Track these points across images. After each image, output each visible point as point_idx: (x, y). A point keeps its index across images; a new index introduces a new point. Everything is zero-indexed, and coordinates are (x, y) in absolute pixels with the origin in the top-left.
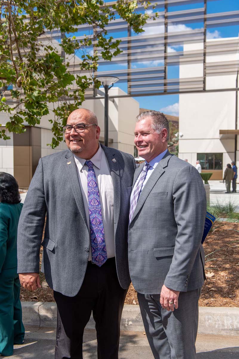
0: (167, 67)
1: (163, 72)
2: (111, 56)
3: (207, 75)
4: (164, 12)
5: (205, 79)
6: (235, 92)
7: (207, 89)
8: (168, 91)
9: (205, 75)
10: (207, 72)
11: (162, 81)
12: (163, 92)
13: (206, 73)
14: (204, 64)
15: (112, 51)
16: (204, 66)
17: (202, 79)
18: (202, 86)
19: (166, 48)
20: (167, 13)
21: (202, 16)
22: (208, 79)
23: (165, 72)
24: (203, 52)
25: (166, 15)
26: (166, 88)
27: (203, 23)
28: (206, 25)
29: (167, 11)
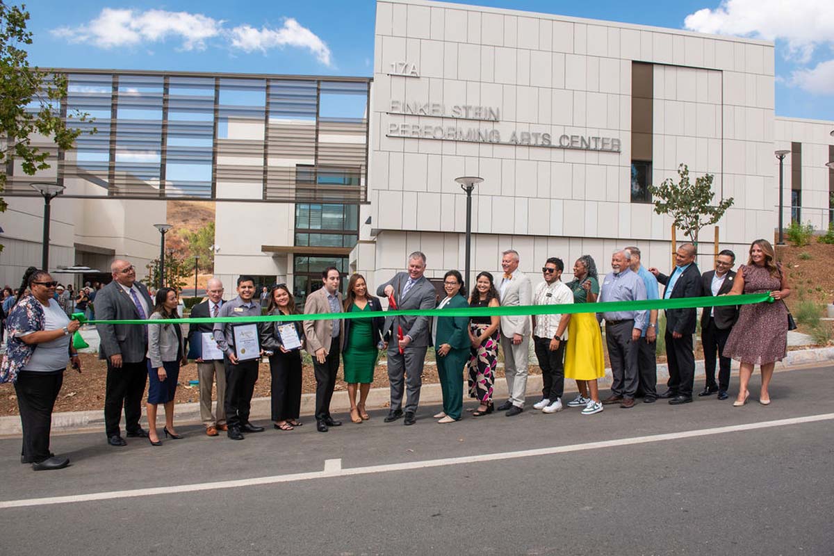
0: (166, 164)
2: (34, 170)
3: (217, 180)
5: (214, 184)
7: (217, 197)
9: (214, 179)
10: (218, 176)
12: (158, 196)
13: (216, 178)
14: (213, 166)
15: (37, 164)
16: (213, 169)
17: (210, 185)
18: (210, 193)
19: (163, 139)
21: (212, 106)
22: (218, 184)
23: (163, 170)
24: (211, 150)
25: (165, 98)
27: (213, 114)
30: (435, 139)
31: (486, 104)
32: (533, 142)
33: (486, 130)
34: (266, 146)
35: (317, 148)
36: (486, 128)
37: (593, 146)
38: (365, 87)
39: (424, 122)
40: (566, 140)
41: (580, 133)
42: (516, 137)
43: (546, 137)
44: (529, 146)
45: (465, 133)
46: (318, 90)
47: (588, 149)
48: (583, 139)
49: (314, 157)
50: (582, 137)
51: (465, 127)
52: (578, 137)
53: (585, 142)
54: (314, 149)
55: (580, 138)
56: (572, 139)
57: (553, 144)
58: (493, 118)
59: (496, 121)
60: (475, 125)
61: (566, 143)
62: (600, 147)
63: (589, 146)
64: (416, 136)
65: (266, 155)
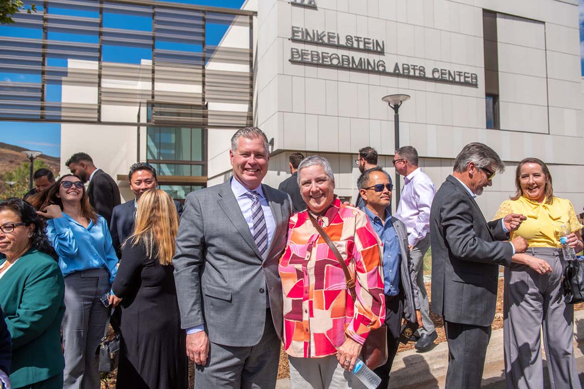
0: (46, 85)
1: (40, 90)
3: (102, 103)
4: (43, 12)
5: (100, 107)
6: (136, 128)
7: (103, 120)
8: (47, 118)
9: (100, 102)
10: (103, 98)
11: (39, 103)
12: (39, 117)
13: (101, 100)
14: (99, 89)
16: (99, 91)
17: (97, 107)
18: (96, 116)
19: (44, 59)
20: (46, 14)
21: (97, 29)
22: (103, 107)
23: (42, 91)
24: (97, 73)
25: (45, 17)
26: (44, 114)
27: (98, 36)
28: (102, 40)
29: (47, 12)
30: (331, 66)
31: (373, 37)
32: (412, 73)
33: (374, 61)
34: (153, 71)
35: (204, 75)
36: (373, 58)
37: (457, 79)
38: (247, 19)
39: (321, 50)
40: (437, 73)
41: (447, 67)
42: (398, 68)
43: (422, 70)
44: (409, 77)
45: (357, 62)
46: (204, 19)
47: (453, 82)
48: (450, 74)
49: (201, 83)
50: (449, 71)
51: (357, 56)
52: (446, 70)
53: (452, 76)
54: (201, 76)
55: (447, 72)
56: (441, 72)
57: (426, 76)
58: (379, 49)
59: (382, 53)
60: (365, 56)
61: (437, 75)
62: (462, 80)
63: (454, 79)
64: (316, 62)
65: (153, 80)
